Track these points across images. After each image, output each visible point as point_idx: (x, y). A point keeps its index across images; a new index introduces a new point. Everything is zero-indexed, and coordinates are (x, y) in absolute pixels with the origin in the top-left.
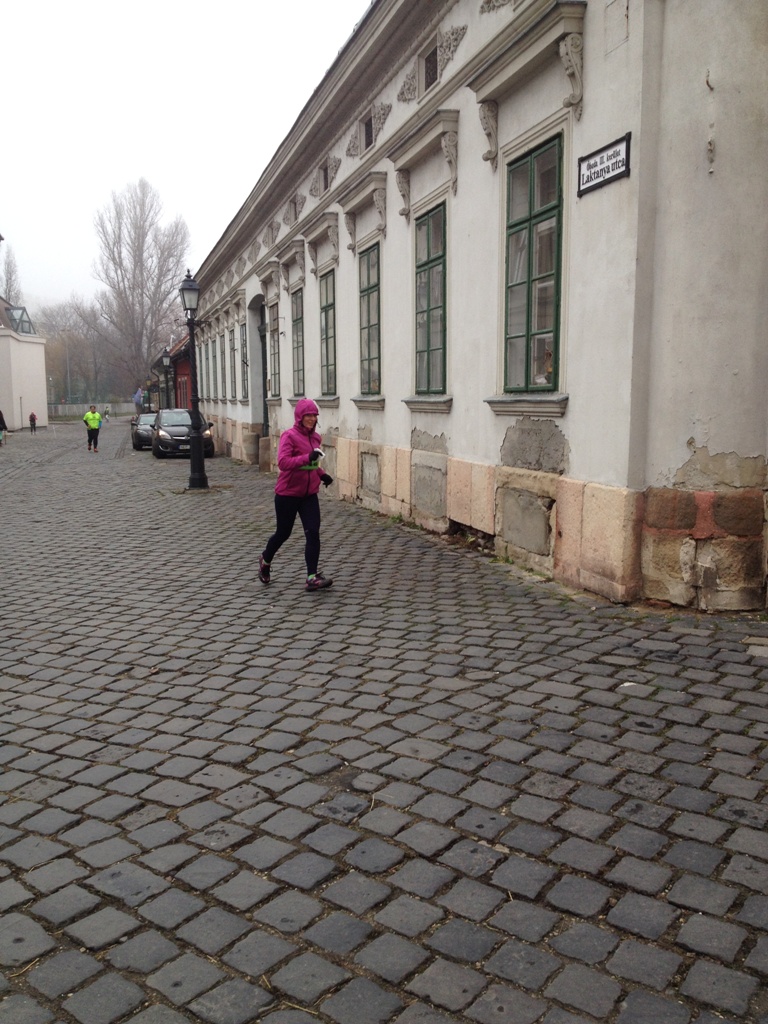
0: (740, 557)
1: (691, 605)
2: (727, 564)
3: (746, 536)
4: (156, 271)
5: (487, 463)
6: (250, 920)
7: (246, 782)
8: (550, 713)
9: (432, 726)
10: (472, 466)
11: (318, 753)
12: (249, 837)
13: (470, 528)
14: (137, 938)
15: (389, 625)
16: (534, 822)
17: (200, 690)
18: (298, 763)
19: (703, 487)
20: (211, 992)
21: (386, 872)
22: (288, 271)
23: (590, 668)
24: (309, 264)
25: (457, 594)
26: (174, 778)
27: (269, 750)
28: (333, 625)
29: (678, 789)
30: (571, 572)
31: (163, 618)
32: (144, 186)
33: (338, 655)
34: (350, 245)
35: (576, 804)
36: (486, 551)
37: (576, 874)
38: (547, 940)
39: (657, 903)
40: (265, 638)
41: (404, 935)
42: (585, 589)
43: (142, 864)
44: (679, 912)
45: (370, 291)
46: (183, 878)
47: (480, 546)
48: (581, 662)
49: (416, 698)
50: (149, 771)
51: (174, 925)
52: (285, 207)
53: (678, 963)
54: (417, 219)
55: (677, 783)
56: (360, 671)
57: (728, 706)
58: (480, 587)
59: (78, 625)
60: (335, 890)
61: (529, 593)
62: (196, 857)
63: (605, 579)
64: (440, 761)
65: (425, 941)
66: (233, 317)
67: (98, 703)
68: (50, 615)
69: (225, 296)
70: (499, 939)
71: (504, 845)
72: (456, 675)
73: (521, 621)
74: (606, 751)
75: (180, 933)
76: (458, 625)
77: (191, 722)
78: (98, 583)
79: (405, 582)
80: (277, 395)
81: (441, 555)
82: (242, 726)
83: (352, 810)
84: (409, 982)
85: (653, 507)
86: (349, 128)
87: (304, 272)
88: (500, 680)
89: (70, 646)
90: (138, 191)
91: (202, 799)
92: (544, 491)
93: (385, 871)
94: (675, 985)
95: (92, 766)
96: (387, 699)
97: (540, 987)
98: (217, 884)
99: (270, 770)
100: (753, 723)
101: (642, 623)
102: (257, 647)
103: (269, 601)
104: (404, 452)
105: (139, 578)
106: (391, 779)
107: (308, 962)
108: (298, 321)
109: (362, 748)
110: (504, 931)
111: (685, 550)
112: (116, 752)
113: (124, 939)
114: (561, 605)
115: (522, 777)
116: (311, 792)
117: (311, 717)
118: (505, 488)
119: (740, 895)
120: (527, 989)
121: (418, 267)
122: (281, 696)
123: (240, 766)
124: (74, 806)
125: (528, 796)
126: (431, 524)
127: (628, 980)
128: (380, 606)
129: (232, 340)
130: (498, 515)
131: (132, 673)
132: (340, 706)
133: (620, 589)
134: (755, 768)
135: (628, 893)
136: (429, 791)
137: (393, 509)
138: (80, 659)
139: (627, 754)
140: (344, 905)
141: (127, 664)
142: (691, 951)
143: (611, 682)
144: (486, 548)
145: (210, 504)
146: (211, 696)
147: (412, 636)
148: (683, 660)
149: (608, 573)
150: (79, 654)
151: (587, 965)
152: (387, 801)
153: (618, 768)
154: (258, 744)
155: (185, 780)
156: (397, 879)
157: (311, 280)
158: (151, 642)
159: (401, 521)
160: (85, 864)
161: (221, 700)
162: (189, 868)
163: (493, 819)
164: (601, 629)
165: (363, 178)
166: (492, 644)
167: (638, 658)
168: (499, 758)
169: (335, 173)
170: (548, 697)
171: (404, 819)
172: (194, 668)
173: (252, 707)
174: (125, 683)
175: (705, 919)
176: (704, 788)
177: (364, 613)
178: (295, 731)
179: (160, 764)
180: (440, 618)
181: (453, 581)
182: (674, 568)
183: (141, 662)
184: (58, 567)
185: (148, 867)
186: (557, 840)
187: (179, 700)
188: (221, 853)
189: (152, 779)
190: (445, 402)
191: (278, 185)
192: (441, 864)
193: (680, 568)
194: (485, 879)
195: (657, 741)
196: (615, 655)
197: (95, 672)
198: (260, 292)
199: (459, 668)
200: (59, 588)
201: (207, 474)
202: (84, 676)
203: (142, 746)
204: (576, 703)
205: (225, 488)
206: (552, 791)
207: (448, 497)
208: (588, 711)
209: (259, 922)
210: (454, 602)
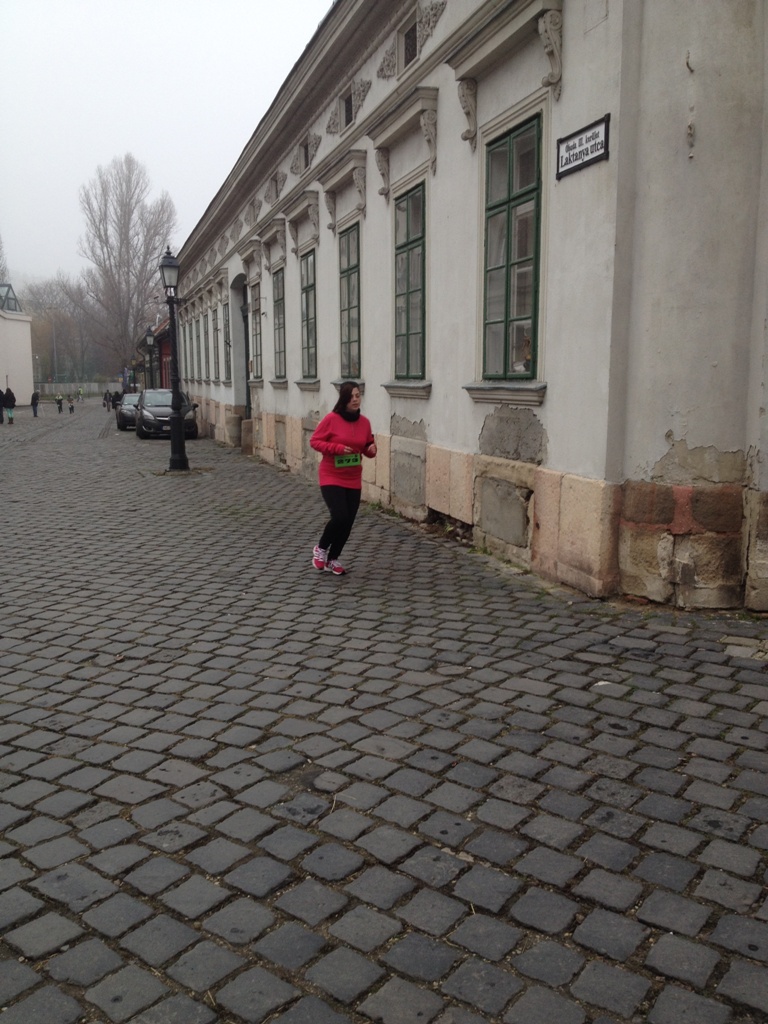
0: (719, 554)
1: (668, 602)
2: (705, 561)
3: (725, 532)
4: (142, 249)
5: (465, 451)
6: (199, 929)
7: (205, 779)
8: (521, 712)
9: (400, 722)
10: (450, 454)
11: (281, 749)
12: (203, 838)
13: (449, 517)
14: (79, 947)
15: (361, 616)
16: (500, 829)
17: (164, 679)
18: (259, 760)
19: (682, 482)
20: (152, 1008)
21: (344, 880)
22: (269, 250)
23: (564, 665)
24: (290, 244)
25: (433, 585)
26: (130, 773)
27: (231, 745)
28: (305, 614)
29: (651, 797)
30: (548, 565)
31: (132, 603)
32: (130, 162)
33: (308, 645)
34: (331, 225)
35: (545, 810)
36: (464, 541)
37: (543, 887)
38: (509, 958)
39: (626, 921)
40: (235, 626)
41: (359, 950)
42: (562, 583)
43: (90, 867)
44: (648, 931)
45: (350, 273)
46: (131, 882)
47: (458, 535)
48: (555, 659)
49: (385, 693)
50: (105, 765)
51: (118, 933)
52: (267, 184)
53: (647, 988)
54: (396, 199)
55: (650, 790)
56: (329, 662)
57: (705, 708)
58: (456, 578)
59: (46, 609)
60: (289, 899)
61: (505, 586)
62: (147, 859)
63: (583, 574)
64: (406, 761)
65: (381, 957)
66: (216, 296)
67: (58, 692)
68: (18, 598)
69: (208, 275)
70: (459, 956)
71: (468, 853)
72: (427, 670)
73: (496, 614)
74: (576, 754)
75: (123, 943)
76: (432, 617)
77: (153, 714)
78: (70, 566)
79: (381, 571)
80: (259, 377)
81: (419, 544)
82: (204, 718)
83: (312, 812)
84: (361, 1002)
85: (631, 500)
86: (329, 104)
87: (285, 251)
88: (470, 676)
89: (36, 631)
90: (124, 168)
91: (157, 797)
92: (522, 482)
93: (342, 879)
94: (643, 1013)
95: (47, 759)
96: (355, 693)
97: (500, 1012)
98: (167, 889)
99: (231, 766)
100: (730, 727)
101: (619, 619)
102: (226, 635)
103: (241, 588)
104: (384, 437)
105: (112, 561)
106: (354, 778)
107: (257, 977)
108: (279, 303)
109: (327, 744)
110: (465, 948)
111: (662, 546)
112: (73, 744)
113: (65, 948)
114: (536, 598)
115: (490, 779)
116: (271, 791)
117: (275, 711)
118: (483, 477)
119: (713, 914)
120: (486, 1013)
121: (397, 248)
122: (247, 688)
123: (199, 761)
124: (24, 802)
125: (495, 800)
126: (410, 512)
127: (593, 1006)
128: (354, 595)
129: (215, 320)
130: (477, 505)
131: (97, 660)
132: (307, 700)
133: (597, 584)
134: (731, 775)
135: (596, 910)
136: (393, 793)
137: (373, 496)
138: (45, 645)
139: (600, 757)
140: (298, 915)
141: (91, 651)
142: (661, 975)
143: (585, 680)
144: (465, 538)
145: (189, 486)
146: (175, 686)
147: (384, 627)
148: (660, 659)
149: (585, 566)
150: (44, 639)
151: (550, 987)
152: (349, 803)
153: (589, 773)
154: (219, 738)
155: (141, 775)
156: (352, 888)
157: (292, 259)
158: (118, 628)
159: (380, 507)
160: (31, 865)
161: (185, 691)
162: (139, 872)
163: (458, 824)
164: (576, 625)
165: (342, 156)
166: (466, 638)
167: (614, 656)
168: (467, 759)
169: (316, 151)
170: (521, 695)
171: (365, 823)
172: (160, 657)
173: (216, 699)
174: (89, 671)
175: (676, 939)
176: (678, 796)
177: (337, 602)
178: (259, 725)
179: (116, 758)
180: (414, 609)
181: (430, 571)
182: (651, 563)
183: (108, 648)
184: (30, 548)
185: (96, 869)
186: (524, 849)
187: (142, 690)
188: (173, 855)
189: (108, 773)
190: (424, 388)
191: (259, 163)
192: (402, 872)
193: (658, 563)
194: (447, 890)
195: (630, 744)
196: (591, 652)
197: (59, 659)
198: (241, 270)
199: (431, 662)
200: (30, 571)
201: (188, 456)
202: (47, 662)
203: (100, 738)
204: (549, 702)
205: (207, 470)
206: (520, 795)
207: (428, 485)
208: (561, 711)
209: (208, 932)
210: (430, 592)
